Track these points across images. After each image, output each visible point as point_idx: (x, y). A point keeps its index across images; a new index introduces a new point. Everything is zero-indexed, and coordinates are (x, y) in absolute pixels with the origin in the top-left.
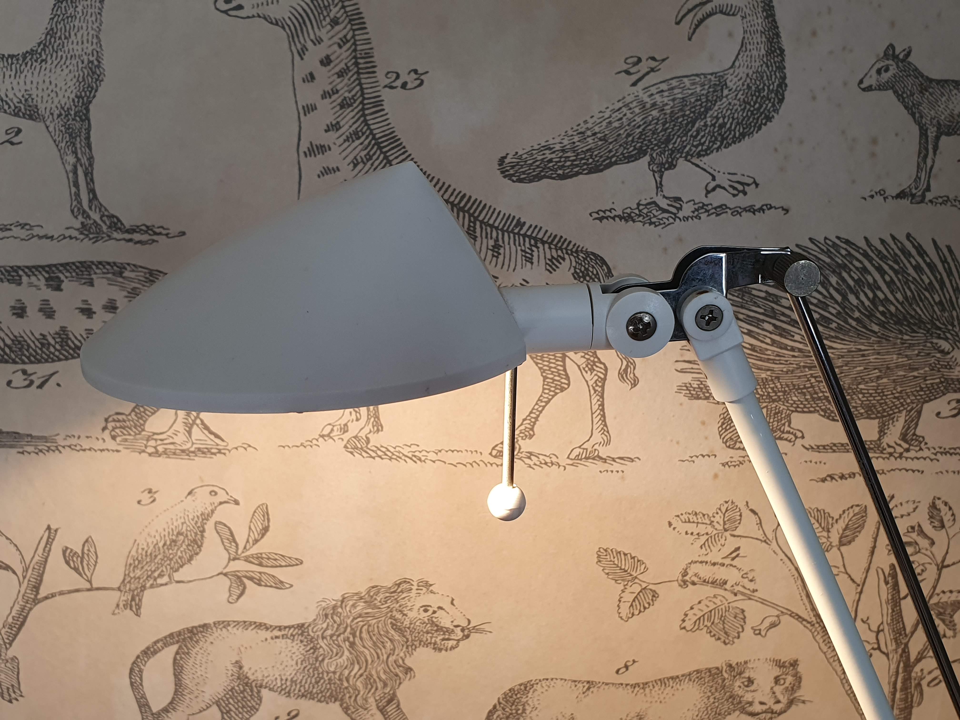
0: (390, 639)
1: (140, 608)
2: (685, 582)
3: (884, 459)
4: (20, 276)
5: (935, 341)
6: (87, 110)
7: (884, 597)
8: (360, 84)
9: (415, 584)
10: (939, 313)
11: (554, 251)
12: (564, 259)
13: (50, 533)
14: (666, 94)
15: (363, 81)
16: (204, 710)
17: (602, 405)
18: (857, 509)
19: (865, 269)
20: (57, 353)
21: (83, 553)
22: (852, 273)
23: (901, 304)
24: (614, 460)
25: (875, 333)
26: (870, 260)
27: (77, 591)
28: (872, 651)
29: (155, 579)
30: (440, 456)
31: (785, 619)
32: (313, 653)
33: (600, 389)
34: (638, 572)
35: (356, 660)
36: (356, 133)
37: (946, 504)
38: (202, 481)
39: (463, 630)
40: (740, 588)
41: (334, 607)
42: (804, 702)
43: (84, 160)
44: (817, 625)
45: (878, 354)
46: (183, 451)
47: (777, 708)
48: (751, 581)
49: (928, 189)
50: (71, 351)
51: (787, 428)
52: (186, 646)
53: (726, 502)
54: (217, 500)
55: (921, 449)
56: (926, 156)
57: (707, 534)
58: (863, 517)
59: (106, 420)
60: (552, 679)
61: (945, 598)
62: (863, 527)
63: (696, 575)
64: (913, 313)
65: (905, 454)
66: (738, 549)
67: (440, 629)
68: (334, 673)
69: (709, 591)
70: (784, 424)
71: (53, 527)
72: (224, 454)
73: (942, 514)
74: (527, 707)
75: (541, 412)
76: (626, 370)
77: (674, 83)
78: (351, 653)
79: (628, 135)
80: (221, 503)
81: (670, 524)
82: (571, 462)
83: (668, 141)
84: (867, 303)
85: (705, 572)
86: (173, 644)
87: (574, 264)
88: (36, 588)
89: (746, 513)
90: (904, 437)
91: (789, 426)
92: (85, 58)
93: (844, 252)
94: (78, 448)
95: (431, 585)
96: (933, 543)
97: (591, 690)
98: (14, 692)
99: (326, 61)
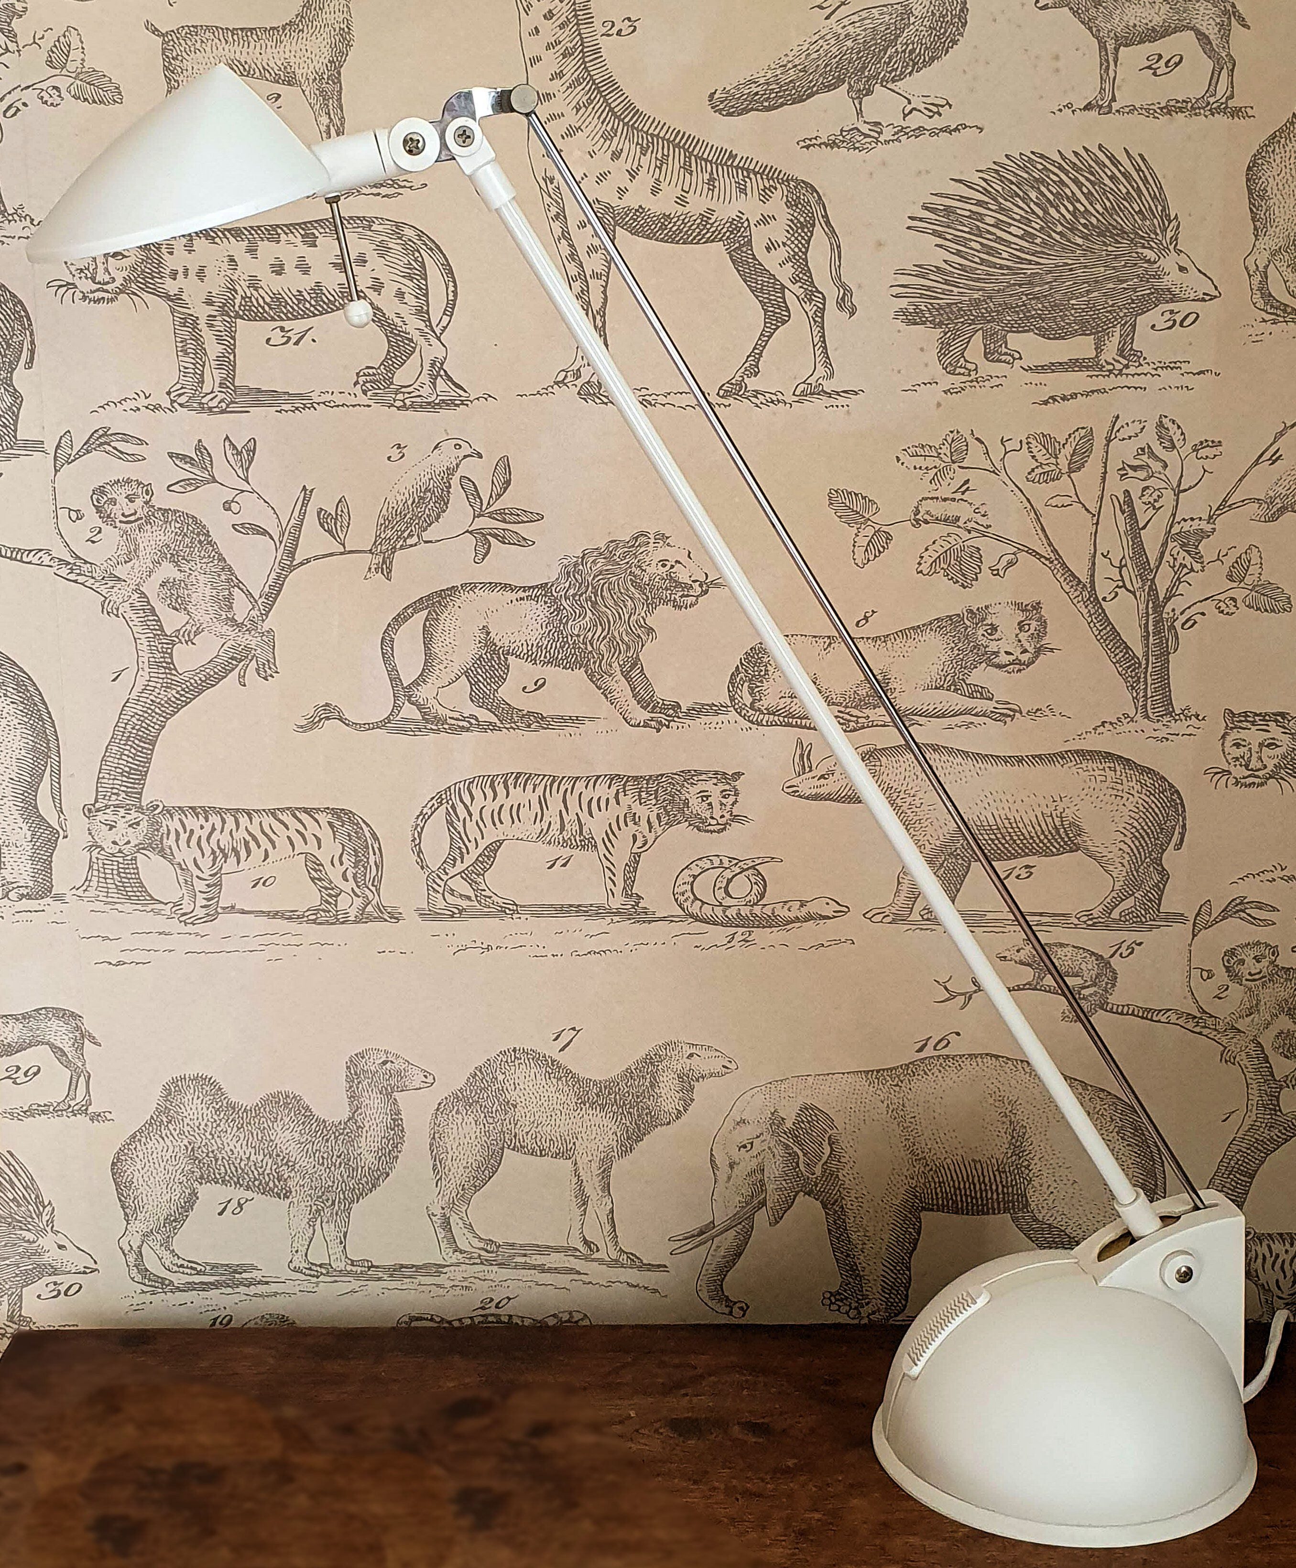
0: (630, 598)
1: (391, 571)
2: (917, 521)
3: (1104, 376)
4: (279, 234)
5: (1139, 250)
6: (339, 73)
7: (1122, 529)
8: (580, 34)
9: (651, 536)
10: (1140, 222)
11: (766, 181)
12: (776, 189)
13: (305, 494)
14: (858, 25)
15: (582, 31)
16: (454, 682)
17: (823, 336)
18: (1083, 432)
19: (1062, 181)
20: (312, 309)
21: (337, 514)
22: (1050, 187)
23: (1102, 215)
24: (838, 393)
25: (1081, 246)
26: (1067, 173)
27: (331, 555)
28: (1117, 590)
29: (405, 541)
30: (669, 399)
31: (1022, 556)
32: (557, 615)
33: (820, 320)
34: (871, 513)
35: (599, 621)
36: (577, 79)
37: (1174, 422)
38: (448, 434)
39: (701, 586)
40: (972, 525)
41: (576, 565)
42: (1052, 650)
43: (336, 121)
44: (1056, 562)
45: (1085, 267)
46: (429, 403)
47: (1025, 658)
48: (984, 516)
49: (1114, 99)
50: (325, 307)
51: (1004, 350)
52: (435, 611)
53: (952, 432)
54: (461, 453)
55: (1141, 365)
56: (1108, 68)
57: (935, 467)
58: (1089, 440)
59: (358, 374)
60: (792, 636)
61: (1186, 526)
62: (1091, 452)
63: (927, 512)
64: (1115, 224)
65: (1124, 371)
66: (967, 481)
67: (679, 584)
68: (578, 636)
69: (943, 529)
70: (1001, 346)
71: (309, 488)
72: (467, 405)
73: (1171, 433)
74: (769, 668)
75: (764, 347)
76: (843, 299)
77: (864, 14)
78: (593, 614)
79: (826, 66)
80: (465, 457)
81: (898, 459)
82: (796, 399)
83: (864, 68)
84: (1068, 216)
85: (938, 510)
86: (423, 609)
87: (785, 193)
88: (292, 554)
89: (972, 441)
90: (1121, 352)
91: (1006, 347)
92: (337, 26)
93: (1040, 167)
94: (332, 404)
95: (667, 538)
96: (1165, 466)
97: (832, 646)
98: (270, 668)
99: (548, 16)
